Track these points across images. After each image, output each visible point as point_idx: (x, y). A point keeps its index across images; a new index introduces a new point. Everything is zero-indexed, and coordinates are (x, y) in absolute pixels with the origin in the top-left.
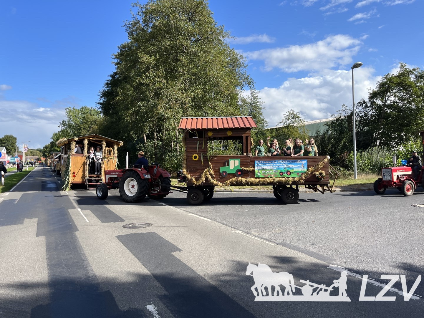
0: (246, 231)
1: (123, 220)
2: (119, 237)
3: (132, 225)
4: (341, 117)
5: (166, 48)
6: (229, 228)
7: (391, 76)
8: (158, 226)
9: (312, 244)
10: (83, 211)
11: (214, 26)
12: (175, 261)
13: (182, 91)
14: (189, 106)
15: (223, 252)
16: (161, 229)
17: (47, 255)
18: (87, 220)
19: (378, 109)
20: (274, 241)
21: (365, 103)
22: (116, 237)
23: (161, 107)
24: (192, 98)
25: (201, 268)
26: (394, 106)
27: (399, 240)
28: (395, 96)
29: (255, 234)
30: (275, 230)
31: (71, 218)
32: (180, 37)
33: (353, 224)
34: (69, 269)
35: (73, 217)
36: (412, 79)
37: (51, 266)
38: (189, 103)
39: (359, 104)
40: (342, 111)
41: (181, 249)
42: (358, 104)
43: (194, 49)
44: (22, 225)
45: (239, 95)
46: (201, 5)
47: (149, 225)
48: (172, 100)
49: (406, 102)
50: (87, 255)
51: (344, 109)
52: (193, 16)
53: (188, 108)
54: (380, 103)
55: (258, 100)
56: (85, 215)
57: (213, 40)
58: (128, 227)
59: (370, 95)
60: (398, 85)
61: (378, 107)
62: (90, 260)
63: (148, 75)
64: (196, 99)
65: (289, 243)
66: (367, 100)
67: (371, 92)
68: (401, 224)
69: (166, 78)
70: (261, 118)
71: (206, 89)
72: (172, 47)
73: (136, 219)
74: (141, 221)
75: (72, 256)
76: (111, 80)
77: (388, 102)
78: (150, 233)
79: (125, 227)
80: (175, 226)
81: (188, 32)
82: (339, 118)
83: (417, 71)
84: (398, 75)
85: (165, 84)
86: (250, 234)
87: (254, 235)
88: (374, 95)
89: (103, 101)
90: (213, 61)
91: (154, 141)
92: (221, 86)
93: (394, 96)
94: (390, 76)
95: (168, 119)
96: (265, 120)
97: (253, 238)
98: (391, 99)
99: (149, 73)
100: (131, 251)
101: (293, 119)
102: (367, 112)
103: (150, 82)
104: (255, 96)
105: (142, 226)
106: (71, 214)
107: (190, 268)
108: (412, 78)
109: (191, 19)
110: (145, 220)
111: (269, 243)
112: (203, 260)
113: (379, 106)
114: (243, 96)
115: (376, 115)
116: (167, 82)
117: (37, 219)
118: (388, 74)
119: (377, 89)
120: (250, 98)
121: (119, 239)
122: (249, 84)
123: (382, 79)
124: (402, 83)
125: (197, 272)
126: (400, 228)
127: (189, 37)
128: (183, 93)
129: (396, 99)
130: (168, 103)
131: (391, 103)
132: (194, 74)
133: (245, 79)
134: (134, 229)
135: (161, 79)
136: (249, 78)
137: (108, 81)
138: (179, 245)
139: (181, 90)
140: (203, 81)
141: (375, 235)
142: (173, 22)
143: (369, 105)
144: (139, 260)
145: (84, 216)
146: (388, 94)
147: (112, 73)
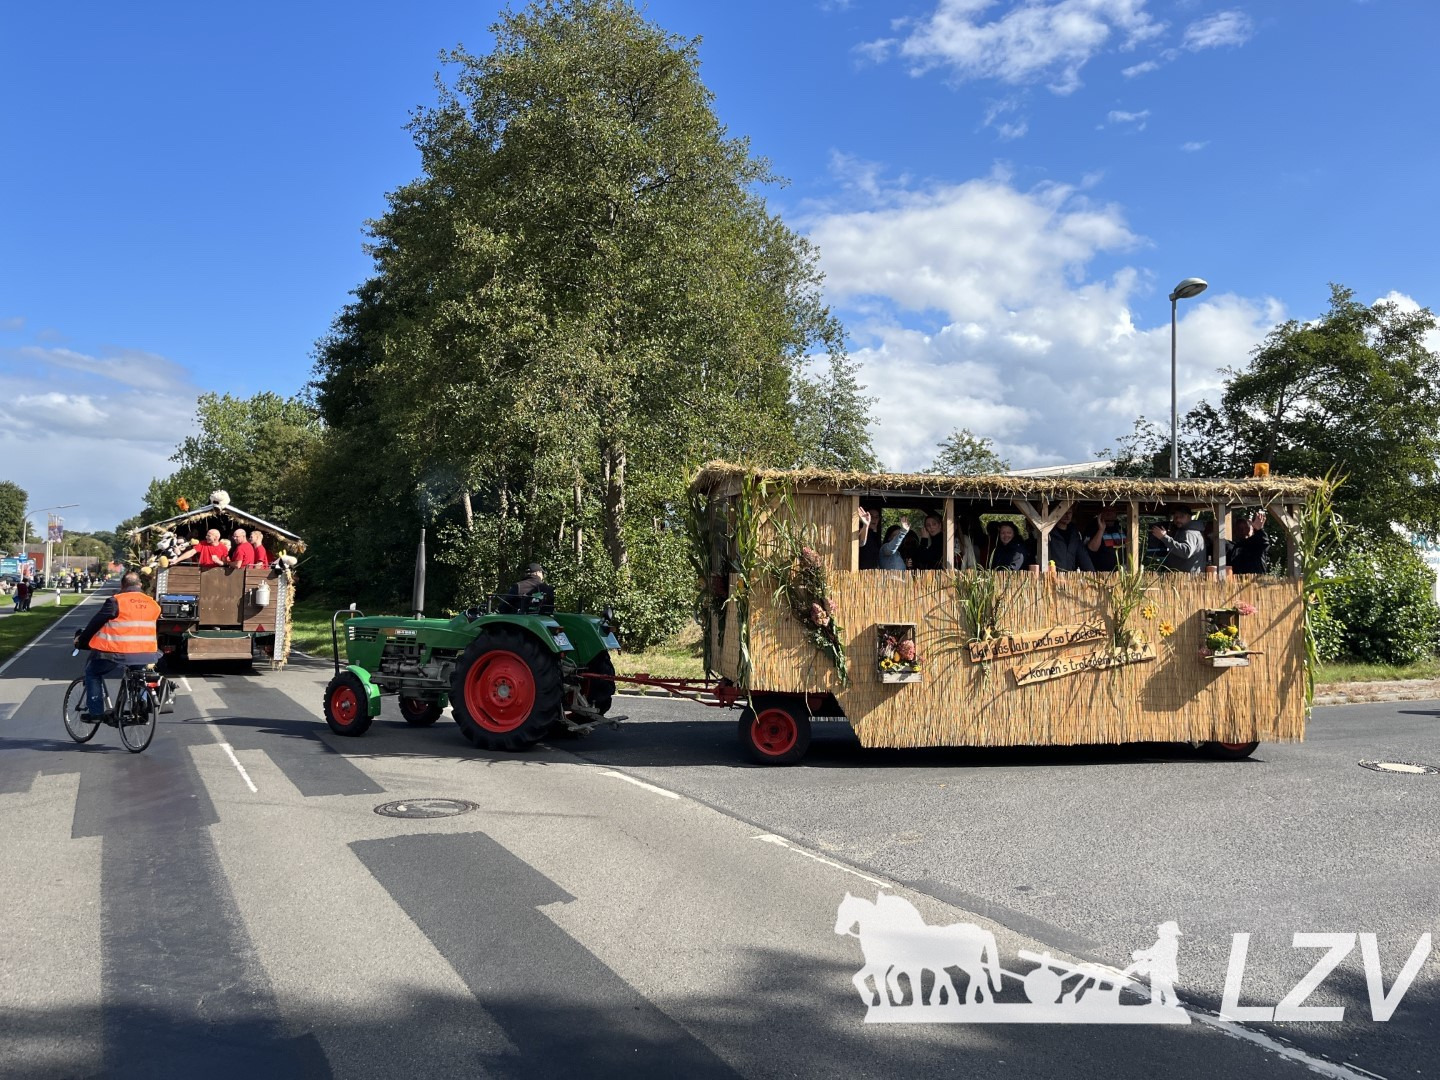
0: (799, 836)
1: (375, 788)
2: (357, 847)
3: (408, 807)
4: (1130, 460)
5: (551, 206)
6: (741, 825)
7: (1299, 330)
8: (496, 812)
9: (1022, 888)
10: (238, 752)
11: (716, 139)
12: (550, 935)
13: (600, 353)
14: (621, 404)
15: (715, 907)
16: (507, 821)
17: (103, 905)
18: (250, 784)
19: (1254, 437)
20: (893, 872)
21: (1211, 414)
22: (349, 845)
23: (526, 403)
24: (632, 377)
25: (636, 961)
26: (1308, 429)
27: (1316, 883)
28: (1312, 396)
29: (827, 848)
30: (898, 836)
31: (197, 776)
32: (601, 173)
33: (1162, 821)
34: (177, 954)
35: (203, 772)
36: (1370, 343)
37: (116, 943)
38: (623, 394)
39: (1193, 420)
40: (1136, 440)
41: (571, 896)
42: (1188, 417)
43: (645, 213)
44: (24, 794)
45: (794, 372)
46: (673, 67)
47: (466, 806)
48: (563, 380)
49: (1347, 416)
50: (242, 907)
51: (1142, 433)
52: (644, 103)
53: (619, 411)
54: (1260, 416)
55: (855, 393)
56: (248, 768)
57: (709, 187)
58: (395, 811)
59: (1229, 389)
60: (1323, 358)
61: (1256, 431)
62: (253, 927)
63: (486, 294)
64: (647, 380)
65: (942, 881)
66: (1216, 405)
67: (1233, 381)
68: (1323, 829)
69: (546, 307)
70: (863, 454)
71: (680, 347)
72: (572, 202)
73: (423, 785)
74: (440, 793)
75: (189, 909)
76: (360, 307)
77: (1290, 415)
78: (467, 834)
79: (386, 811)
80: (554, 815)
81: (628, 156)
82: (1126, 461)
83: (1388, 313)
84: (1322, 325)
85: (541, 327)
86: (814, 848)
87: (828, 854)
88: (1242, 390)
89: (328, 377)
90: (707, 256)
91: (500, 517)
92: (734, 340)
93: (1310, 397)
94: (1296, 327)
95: (548, 443)
96: (877, 460)
97: (822, 860)
98: (1298, 407)
99: (491, 290)
100: (396, 897)
101: (969, 463)
102: (1216, 444)
103: (493, 321)
104: (847, 378)
105: (441, 810)
106: (195, 762)
107: (598, 960)
108: (1372, 335)
109: (639, 112)
110: (454, 789)
111: (874, 880)
112: (646, 936)
113: (1258, 428)
114: (805, 378)
115: (1250, 455)
116: (551, 322)
117: (76, 777)
118: (1291, 322)
119: (1251, 371)
120: (830, 386)
121: (357, 855)
122: (828, 338)
123: (1269, 339)
124: (1336, 354)
125: (623, 976)
126: (1321, 842)
127: (629, 169)
128: (602, 360)
129: (1315, 407)
130: (550, 391)
131: (1300, 420)
132: (642, 299)
133: (814, 321)
134: (412, 821)
135: (529, 310)
136: (826, 317)
137: (348, 308)
138: (567, 881)
139: (596, 350)
140: (672, 321)
141: (1235, 864)
142: (579, 119)
143: (1224, 422)
144: (421, 929)
145: (241, 769)
146: (1290, 388)
147: (364, 284)
